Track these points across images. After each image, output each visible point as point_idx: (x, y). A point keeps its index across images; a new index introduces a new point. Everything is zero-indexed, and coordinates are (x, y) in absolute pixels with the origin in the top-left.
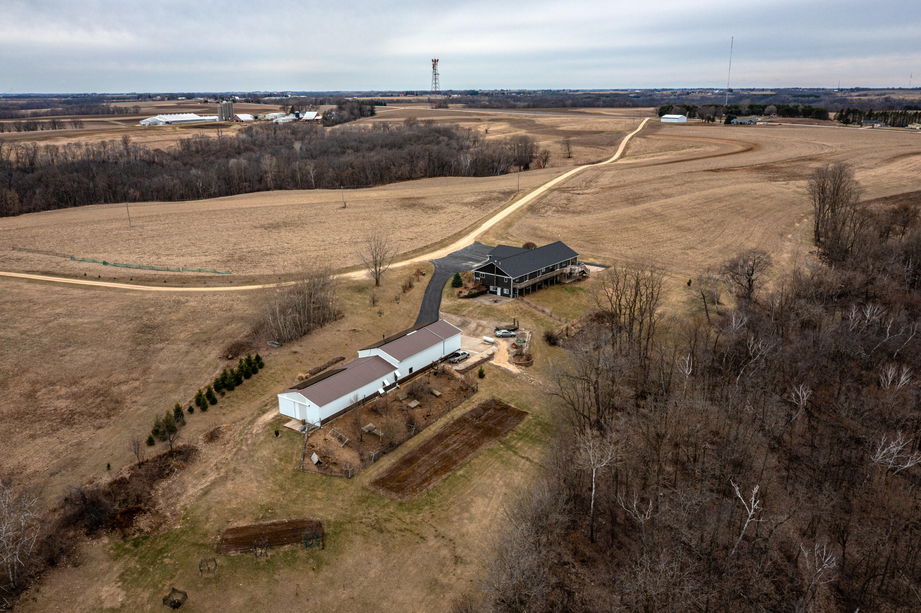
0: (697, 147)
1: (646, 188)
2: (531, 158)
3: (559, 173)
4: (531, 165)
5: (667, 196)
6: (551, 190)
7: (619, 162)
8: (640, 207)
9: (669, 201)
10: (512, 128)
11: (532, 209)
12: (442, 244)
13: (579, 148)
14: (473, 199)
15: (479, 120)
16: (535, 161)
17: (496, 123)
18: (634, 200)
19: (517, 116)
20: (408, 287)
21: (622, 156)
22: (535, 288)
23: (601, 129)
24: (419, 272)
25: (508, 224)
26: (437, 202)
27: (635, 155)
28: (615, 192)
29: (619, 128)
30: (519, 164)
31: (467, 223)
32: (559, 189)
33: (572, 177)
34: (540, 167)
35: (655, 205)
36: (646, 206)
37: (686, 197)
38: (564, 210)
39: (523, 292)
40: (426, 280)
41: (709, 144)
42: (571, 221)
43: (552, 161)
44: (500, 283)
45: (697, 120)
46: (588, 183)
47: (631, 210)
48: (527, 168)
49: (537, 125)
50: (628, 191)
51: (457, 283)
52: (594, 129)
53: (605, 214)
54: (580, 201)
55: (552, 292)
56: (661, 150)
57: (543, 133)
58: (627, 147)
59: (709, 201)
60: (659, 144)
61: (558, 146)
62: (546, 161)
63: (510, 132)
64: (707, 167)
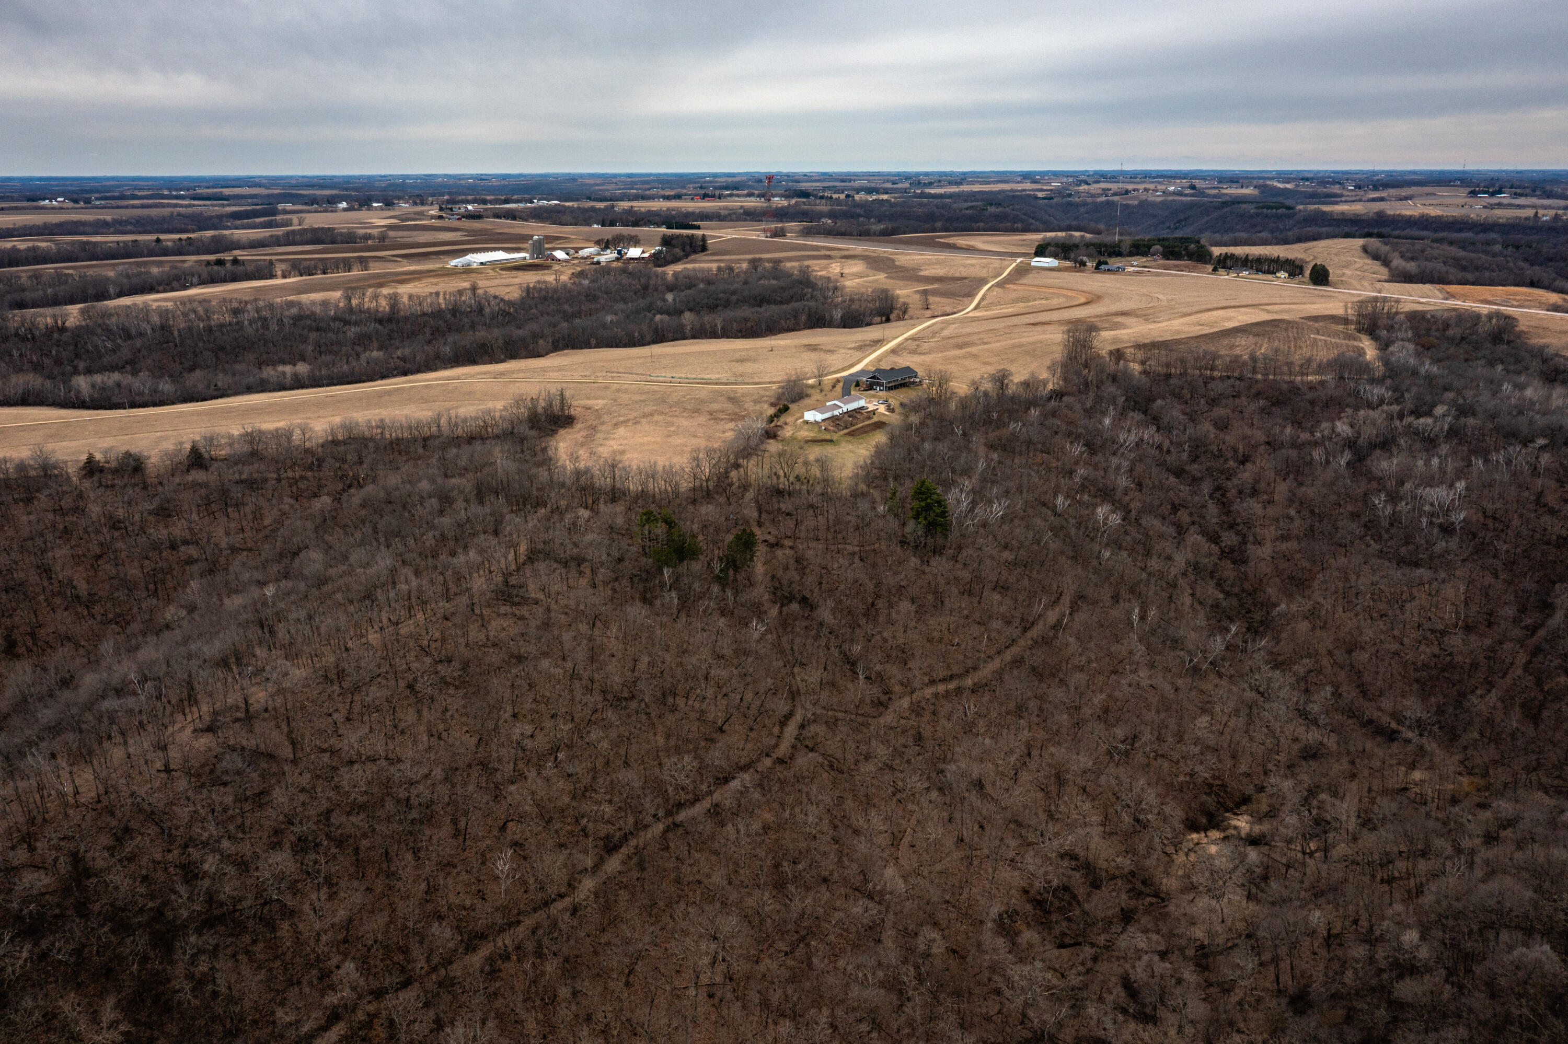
0: (1047, 299)
1: (975, 337)
2: (892, 309)
3: (914, 326)
4: (892, 316)
5: (985, 343)
6: (907, 339)
7: (971, 315)
8: (964, 351)
9: (986, 347)
10: (870, 272)
11: (893, 351)
12: (844, 369)
13: (937, 299)
14: (853, 345)
15: (829, 257)
16: (896, 312)
17: (851, 262)
18: (960, 346)
19: (874, 251)
20: (834, 387)
21: (976, 308)
22: (895, 387)
23: (965, 275)
24: (838, 381)
25: (879, 359)
26: (829, 347)
27: (987, 308)
28: (951, 341)
29: (983, 273)
30: (881, 315)
31: (854, 360)
32: (913, 338)
33: (924, 329)
34: (899, 319)
35: (974, 350)
36: (969, 350)
37: (998, 344)
38: (914, 352)
39: (890, 389)
40: (841, 384)
41: (1059, 296)
42: (918, 359)
43: (911, 312)
44: (879, 384)
45: (1068, 263)
46: (934, 334)
47: (958, 352)
48: (888, 320)
49: (897, 267)
50: (960, 340)
51: (857, 385)
52: (957, 275)
53: (940, 355)
54: (925, 346)
55: (904, 390)
56: (1015, 301)
57: (904, 278)
58: (983, 299)
59: (1014, 346)
60: (1014, 295)
61: (917, 296)
62: (905, 312)
63: (868, 276)
64: (1032, 321)
